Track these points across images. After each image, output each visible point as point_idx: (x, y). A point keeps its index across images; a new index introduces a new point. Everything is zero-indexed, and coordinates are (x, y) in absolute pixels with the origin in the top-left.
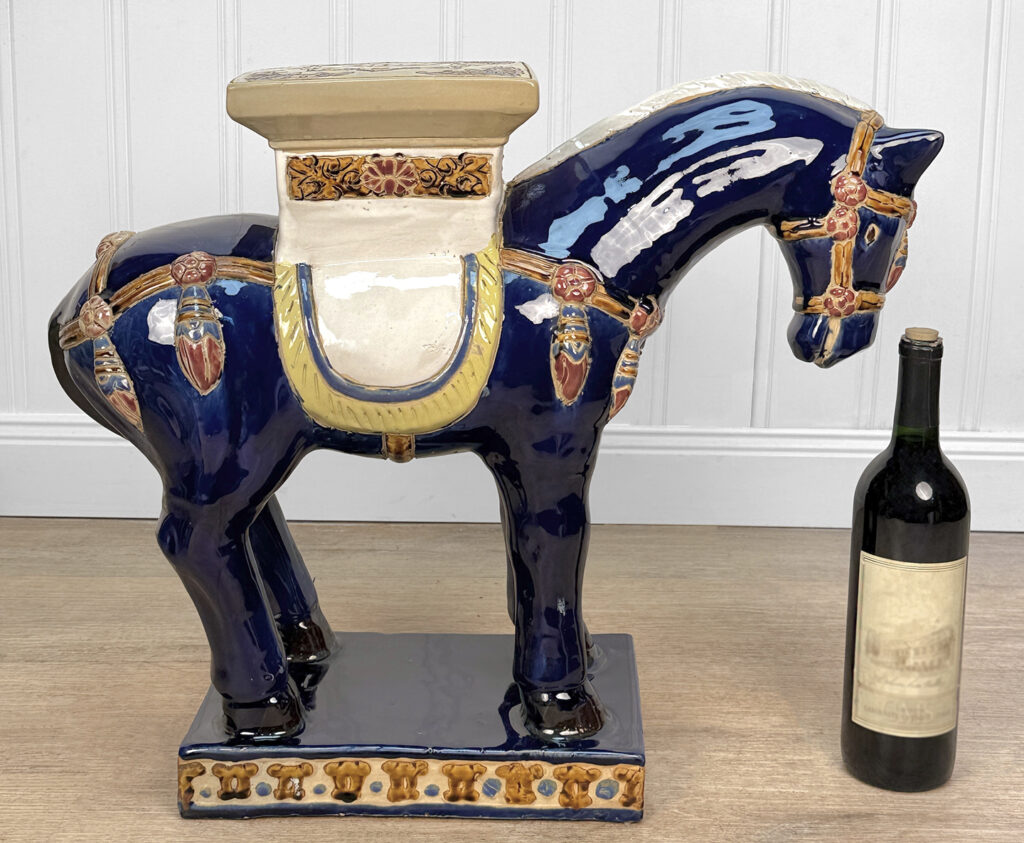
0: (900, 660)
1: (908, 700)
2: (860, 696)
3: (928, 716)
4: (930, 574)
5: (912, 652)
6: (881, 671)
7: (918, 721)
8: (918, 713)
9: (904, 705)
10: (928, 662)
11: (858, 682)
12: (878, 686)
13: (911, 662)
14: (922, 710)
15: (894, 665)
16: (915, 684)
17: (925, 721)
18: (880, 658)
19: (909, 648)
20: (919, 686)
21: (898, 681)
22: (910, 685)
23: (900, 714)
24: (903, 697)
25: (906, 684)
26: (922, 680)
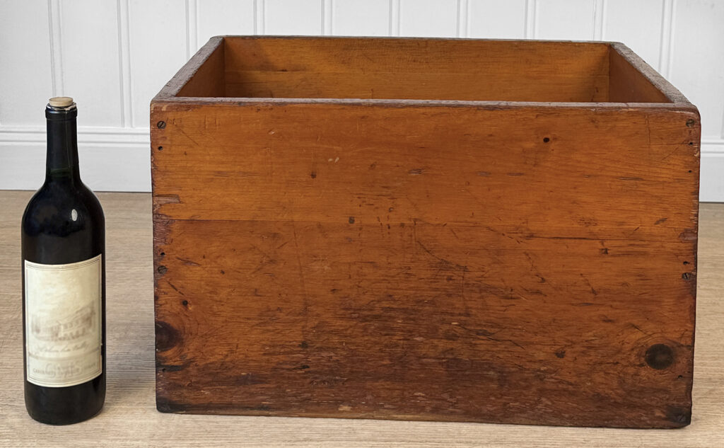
0: (55, 335)
1: (63, 360)
2: (30, 364)
3: (78, 370)
4: (71, 271)
5: (62, 327)
6: (42, 344)
7: (70, 375)
8: (70, 369)
9: (59, 365)
10: (74, 334)
11: (30, 354)
12: (41, 354)
13: (61, 334)
14: (72, 367)
15: (50, 338)
16: (66, 349)
17: (74, 374)
18: (40, 335)
19: (60, 325)
20: (69, 350)
21: (53, 349)
22: (63, 351)
23: (57, 371)
24: (59, 360)
25: (60, 350)
26: (71, 346)
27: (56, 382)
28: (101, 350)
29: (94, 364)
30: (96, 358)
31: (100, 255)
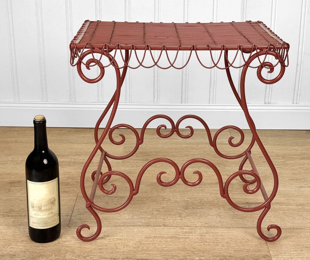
0: (40, 209)
1: (44, 218)
2: (31, 220)
4: (46, 185)
5: (43, 206)
6: (35, 212)
7: (46, 224)
8: (46, 222)
9: (42, 220)
10: (48, 209)
11: (30, 216)
12: (34, 216)
13: (43, 209)
14: (47, 221)
15: (38, 210)
17: (49, 224)
18: (35, 209)
20: (46, 215)
22: (44, 215)
23: (41, 223)
25: (42, 214)
26: (46, 213)
27: (41, 227)
28: (58, 214)
29: (56, 220)
30: (57, 217)
31: (57, 178)
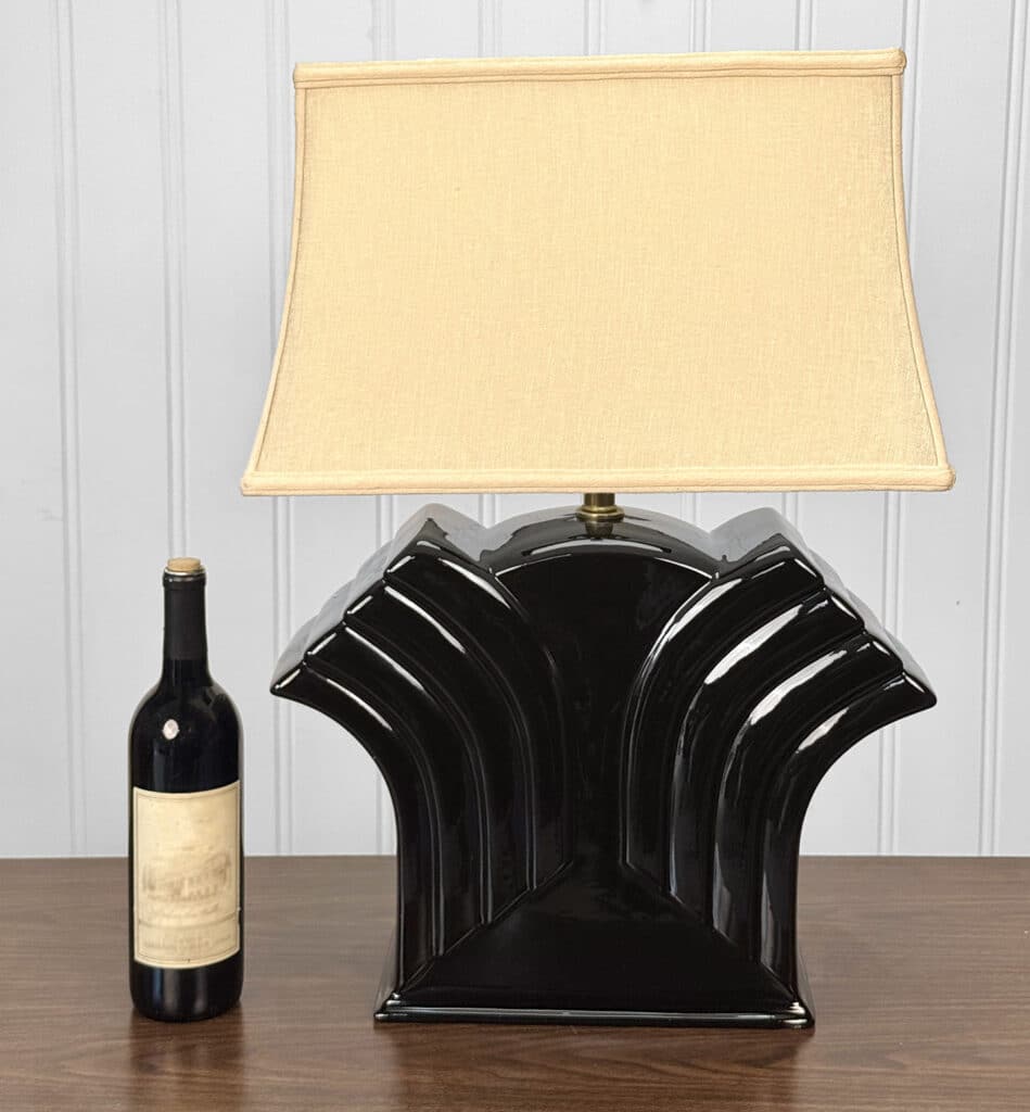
0: (176, 893)
1: (189, 928)
2: (141, 935)
3: (207, 943)
5: (186, 882)
6: (157, 906)
7: (197, 951)
8: (197, 942)
9: (181, 936)
10: (203, 892)
11: (140, 922)
12: (155, 921)
13: (186, 892)
14: (200, 938)
15: (170, 898)
16: (192, 914)
17: (204, 949)
18: (157, 893)
19: (184, 879)
20: (194, 916)
21: (174, 914)
22: (187, 916)
23: (178, 945)
24: (180, 929)
25: (183, 913)
26: (198, 910)
27: (177, 960)
28: (237, 917)
29: (229, 937)
30: (231, 928)
31: (238, 782)
